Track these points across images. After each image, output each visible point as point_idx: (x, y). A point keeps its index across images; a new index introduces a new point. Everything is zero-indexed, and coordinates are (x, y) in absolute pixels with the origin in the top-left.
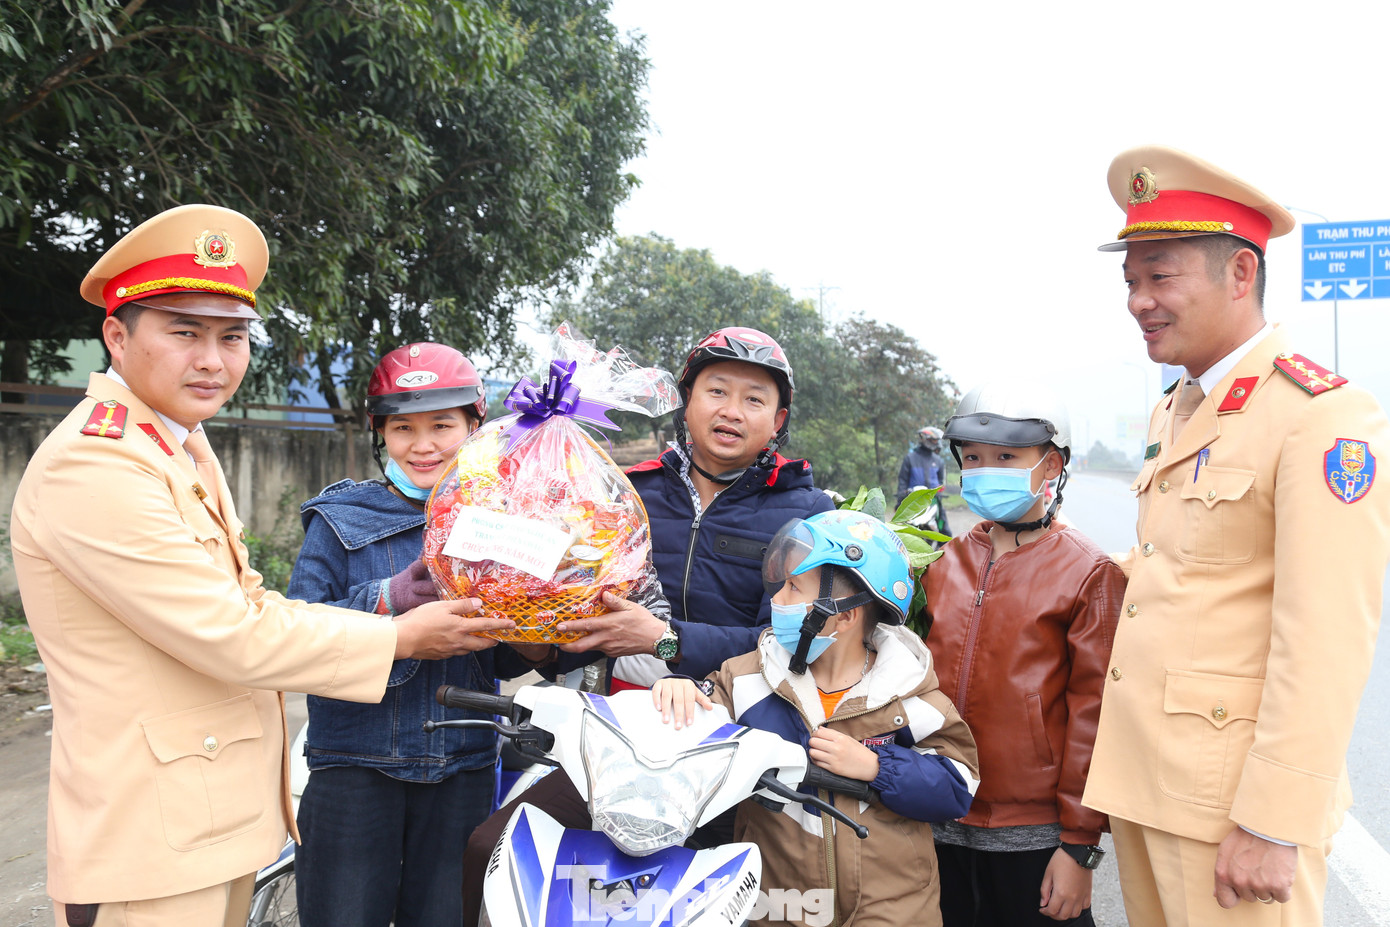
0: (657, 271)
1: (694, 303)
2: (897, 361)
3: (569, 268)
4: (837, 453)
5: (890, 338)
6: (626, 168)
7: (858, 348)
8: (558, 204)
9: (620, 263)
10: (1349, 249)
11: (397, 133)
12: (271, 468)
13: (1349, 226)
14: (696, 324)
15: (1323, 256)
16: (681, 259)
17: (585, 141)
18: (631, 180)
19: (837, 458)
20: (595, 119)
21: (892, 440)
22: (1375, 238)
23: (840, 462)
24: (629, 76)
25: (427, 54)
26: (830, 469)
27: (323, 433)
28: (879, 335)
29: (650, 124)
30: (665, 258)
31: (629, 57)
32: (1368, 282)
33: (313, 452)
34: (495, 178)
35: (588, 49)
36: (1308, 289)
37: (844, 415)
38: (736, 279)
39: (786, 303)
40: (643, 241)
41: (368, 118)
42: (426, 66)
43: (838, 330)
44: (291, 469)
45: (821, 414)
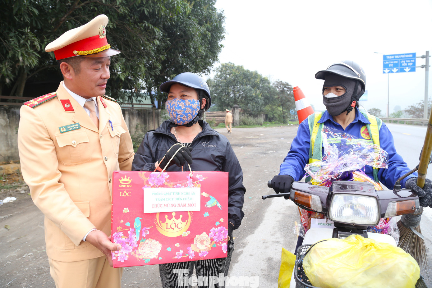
0: (231, 71)
1: (239, 78)
2: (287, 91)
3: (208, 69)
4: (274, 112)
5: (286, 85)
6: (220, 43)
7: (278, 88)
8: (202, 50)
9: (222, 69)
10: (394, 61)
11: (153, 27)
12: (134, 119)
13: (394, 55)
14: (240, 83)
15: (388, 63)
16: (236, 68)
17: (209, 36)
18: (222, 46)
19: (273, 114)
20: (212, 30)
21: (286, 109)
22: (400, 58)
23: (274, 114)
24: (220, 20)
25: (160, 5)
26: (272, 116)
27: (147, 110)
28: (283, 84)
29: (226, 32)
30: (232, 68)
31: (220, 16)
32: (398, 69)
33: (144, 115)
34: (185, 43)
35: (209, 13)
36: (384, 71)
37: (275, 103)
38: (249, 72)
39: (261, 77)
40: (227, 64)
41: (145, 24)
42: (160, 9)
43: (273, 84)
44: (139, 119)
45: (270, 103)
